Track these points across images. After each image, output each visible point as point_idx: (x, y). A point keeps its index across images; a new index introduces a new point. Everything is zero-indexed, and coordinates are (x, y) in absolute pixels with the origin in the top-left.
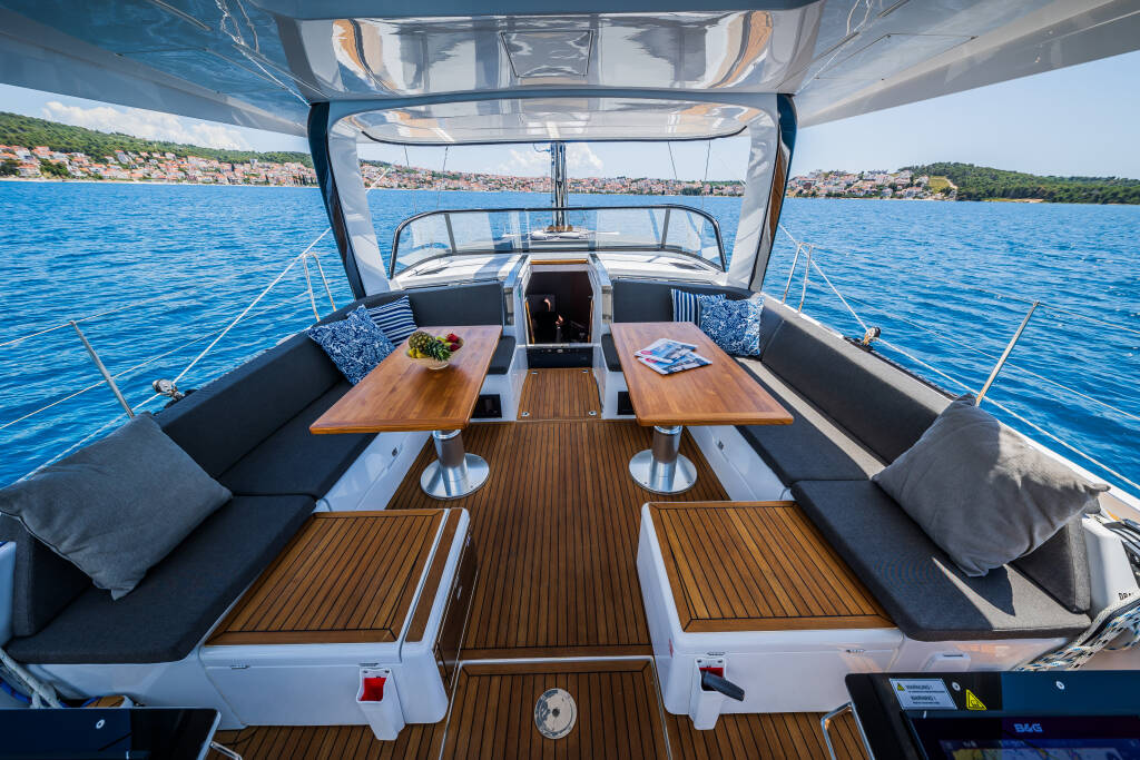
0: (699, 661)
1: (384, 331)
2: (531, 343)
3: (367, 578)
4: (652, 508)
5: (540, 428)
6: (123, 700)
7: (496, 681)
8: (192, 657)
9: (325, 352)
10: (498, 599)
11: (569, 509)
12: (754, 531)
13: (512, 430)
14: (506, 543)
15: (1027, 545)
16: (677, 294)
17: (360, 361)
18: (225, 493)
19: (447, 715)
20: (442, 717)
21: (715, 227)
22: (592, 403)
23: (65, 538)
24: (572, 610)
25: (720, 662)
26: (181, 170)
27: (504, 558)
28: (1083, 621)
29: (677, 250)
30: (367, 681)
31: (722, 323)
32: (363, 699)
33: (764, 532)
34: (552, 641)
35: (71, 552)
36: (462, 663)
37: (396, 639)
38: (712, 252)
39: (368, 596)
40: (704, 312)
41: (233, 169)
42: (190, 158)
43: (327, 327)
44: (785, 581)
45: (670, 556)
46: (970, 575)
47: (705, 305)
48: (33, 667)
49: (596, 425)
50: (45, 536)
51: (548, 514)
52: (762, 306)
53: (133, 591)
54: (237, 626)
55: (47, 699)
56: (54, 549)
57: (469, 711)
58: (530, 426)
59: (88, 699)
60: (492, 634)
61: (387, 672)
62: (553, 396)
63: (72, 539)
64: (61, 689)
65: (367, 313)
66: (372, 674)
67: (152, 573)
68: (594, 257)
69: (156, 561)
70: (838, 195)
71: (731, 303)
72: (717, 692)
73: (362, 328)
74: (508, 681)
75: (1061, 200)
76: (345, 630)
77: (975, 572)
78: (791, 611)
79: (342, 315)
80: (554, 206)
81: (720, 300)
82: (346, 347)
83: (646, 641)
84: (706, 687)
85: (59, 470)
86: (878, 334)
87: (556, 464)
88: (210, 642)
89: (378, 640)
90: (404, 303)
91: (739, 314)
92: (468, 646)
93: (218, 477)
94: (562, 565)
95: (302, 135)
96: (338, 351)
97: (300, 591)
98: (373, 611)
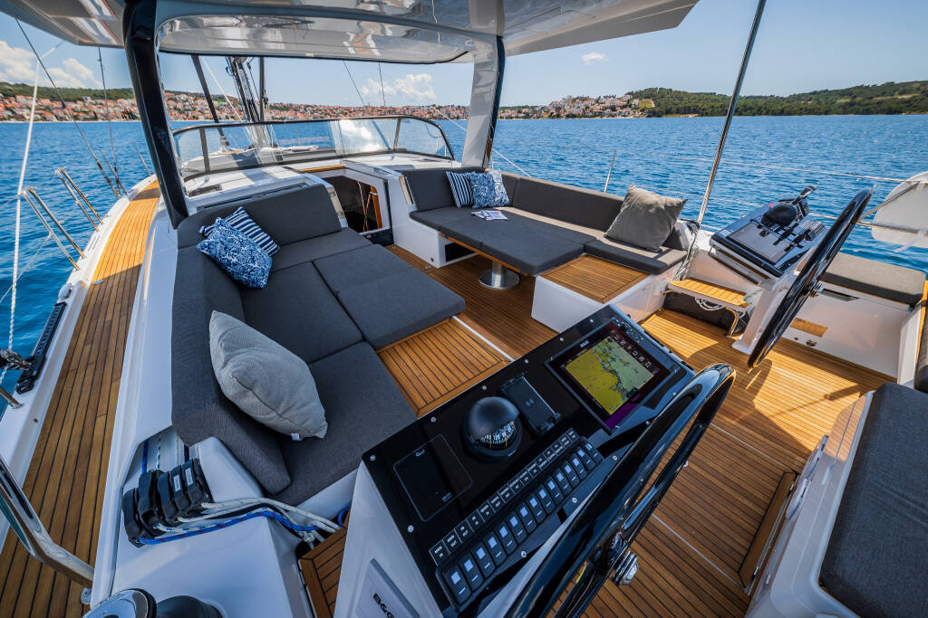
4: (542, 276)
22: (420, 262)
26: (7, 109)
28: (684, 253)
41: (64, 106)
42: (19, 97)
70: (574, 116)
75: (707, 114)
77: (657, 249)
96: (235, 260)
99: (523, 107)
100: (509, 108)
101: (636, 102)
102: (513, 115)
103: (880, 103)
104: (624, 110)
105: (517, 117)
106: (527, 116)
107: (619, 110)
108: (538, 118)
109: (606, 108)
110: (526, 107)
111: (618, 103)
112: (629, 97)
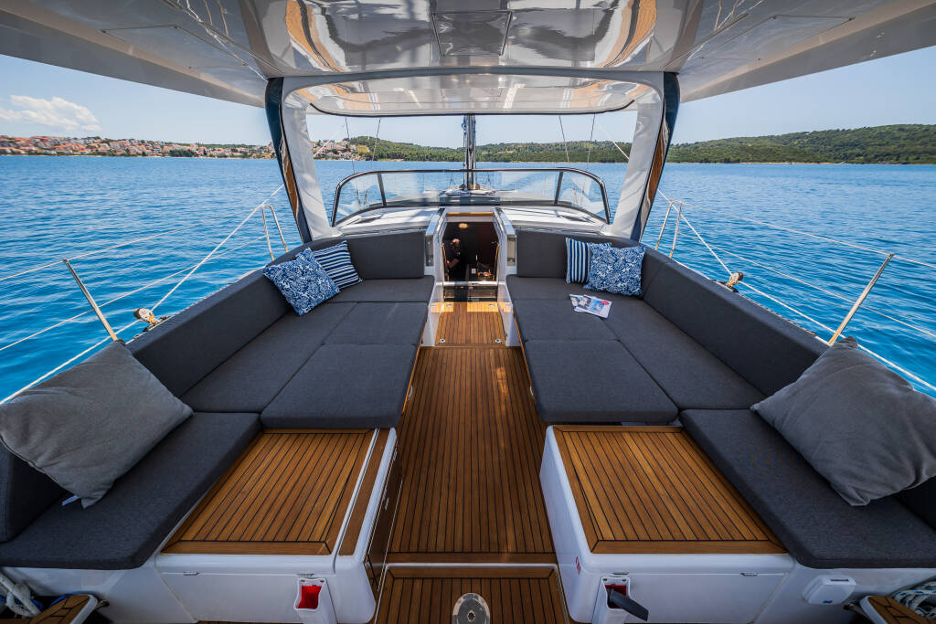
0: (605, 580)
1: (326, 270)
2: (446, 280)
3: (306, 491)
4: (556, 430)
5: (454, 354)
6: (88, 599)
7: (418, 584)
8: (149, 564)
9: (276, 288)
10: (419, 506)
11: (480, 425)
12: (647, 455)
13: (431, 354)
14: (426, 455)
15: (913, 479)
16: (571, 242)
17: (305, 295)
18: (187, 410)
19: (374, 617)
20: (370, 619)
21: (601, 186)
22: (497, 332)
23: (40, 455)
24: (484, 519)
25: (624, 580)
27: (424, 469)
29: (568, 205)
30: (304, 589)
31: (609, 267)
32: (300, 606)
33: (658, 456)
34: (467, 548)
35: (45, 466)
36: (388, 566)
37: (330, 553)
38: (598, 207)
39: (308, 508)
40: (593, 257)
43: (279, 266)
44: (679, 503)
45: (574, 477)
46: (853, 504)
47: (595, 252)
48: (8, 570)
49: (501, 351)
50: (22, 452)
51: (462, 428)
52: (643, 254)
53: (102, 499)
54: (190, 535)
55: (20, 599)
56: (30, 464)
57: (394, 611)
58: (446, 351)
59: (58, 597)
60: (415, 540)
61: (322, 581)
62: (464, 326)
63: (47, 455)
64: (34, 588)
65: (312, 255)
66: (308, 583)
67: (119, 484)
68: (499, 211)
69: (122, 472)
71: (617, 250)
72: (623, 610)
73: (308, 267)
74: (428, 584)
76: (285, 541)
77: (857, 501)
78: (690, 536)
79: (291, 256)
80: (465, 168)
81: (607, 248)
82: (295, 284)
83: (550, 550)
84: (612, 604)
85: (37, 393)
86: (741, 278)
87: (468, 384)
88: (164, 551)
89: (314, 552)
90: (343, 247)
91: (624, 260)
92: (393, 550)
93: (181, 395)
94: (475, 476)
95: (260, 106)
96: (288, 286)
97: (248, 502)
98: (310, 524)
99: (239, 146)
100: (220, 146)
101: (353, 147)
102: (227, 154)
103: (500, 155)
104: (345, 154)
105: (233, 156)
106: (245, 155)
107: (341, 153)
108: (259, 157)
109: (329, 151)
110: (243, 146)
111: (338, 147)
112: (346, 143)
